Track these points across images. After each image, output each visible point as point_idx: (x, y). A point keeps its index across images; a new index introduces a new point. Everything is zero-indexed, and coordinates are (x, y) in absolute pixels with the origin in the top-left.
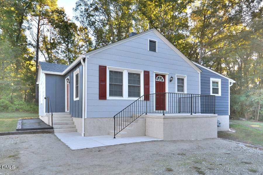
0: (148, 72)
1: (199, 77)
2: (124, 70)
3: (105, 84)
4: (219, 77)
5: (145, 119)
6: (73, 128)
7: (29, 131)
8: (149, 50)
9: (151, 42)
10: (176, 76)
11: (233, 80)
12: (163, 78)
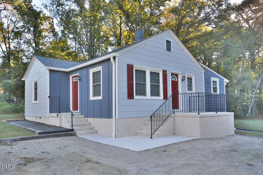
0: (166, 71)
1: (203, 77)
2: (146, 69)
3: (132, 83)
4: (217, 77)
5: (175, 119)
6: (91, 129)
7: (53, 134)
8: (166, 50)
9: (167, 41)
10: (186, 75)
11: (227, 80)
12: (176, 77)
